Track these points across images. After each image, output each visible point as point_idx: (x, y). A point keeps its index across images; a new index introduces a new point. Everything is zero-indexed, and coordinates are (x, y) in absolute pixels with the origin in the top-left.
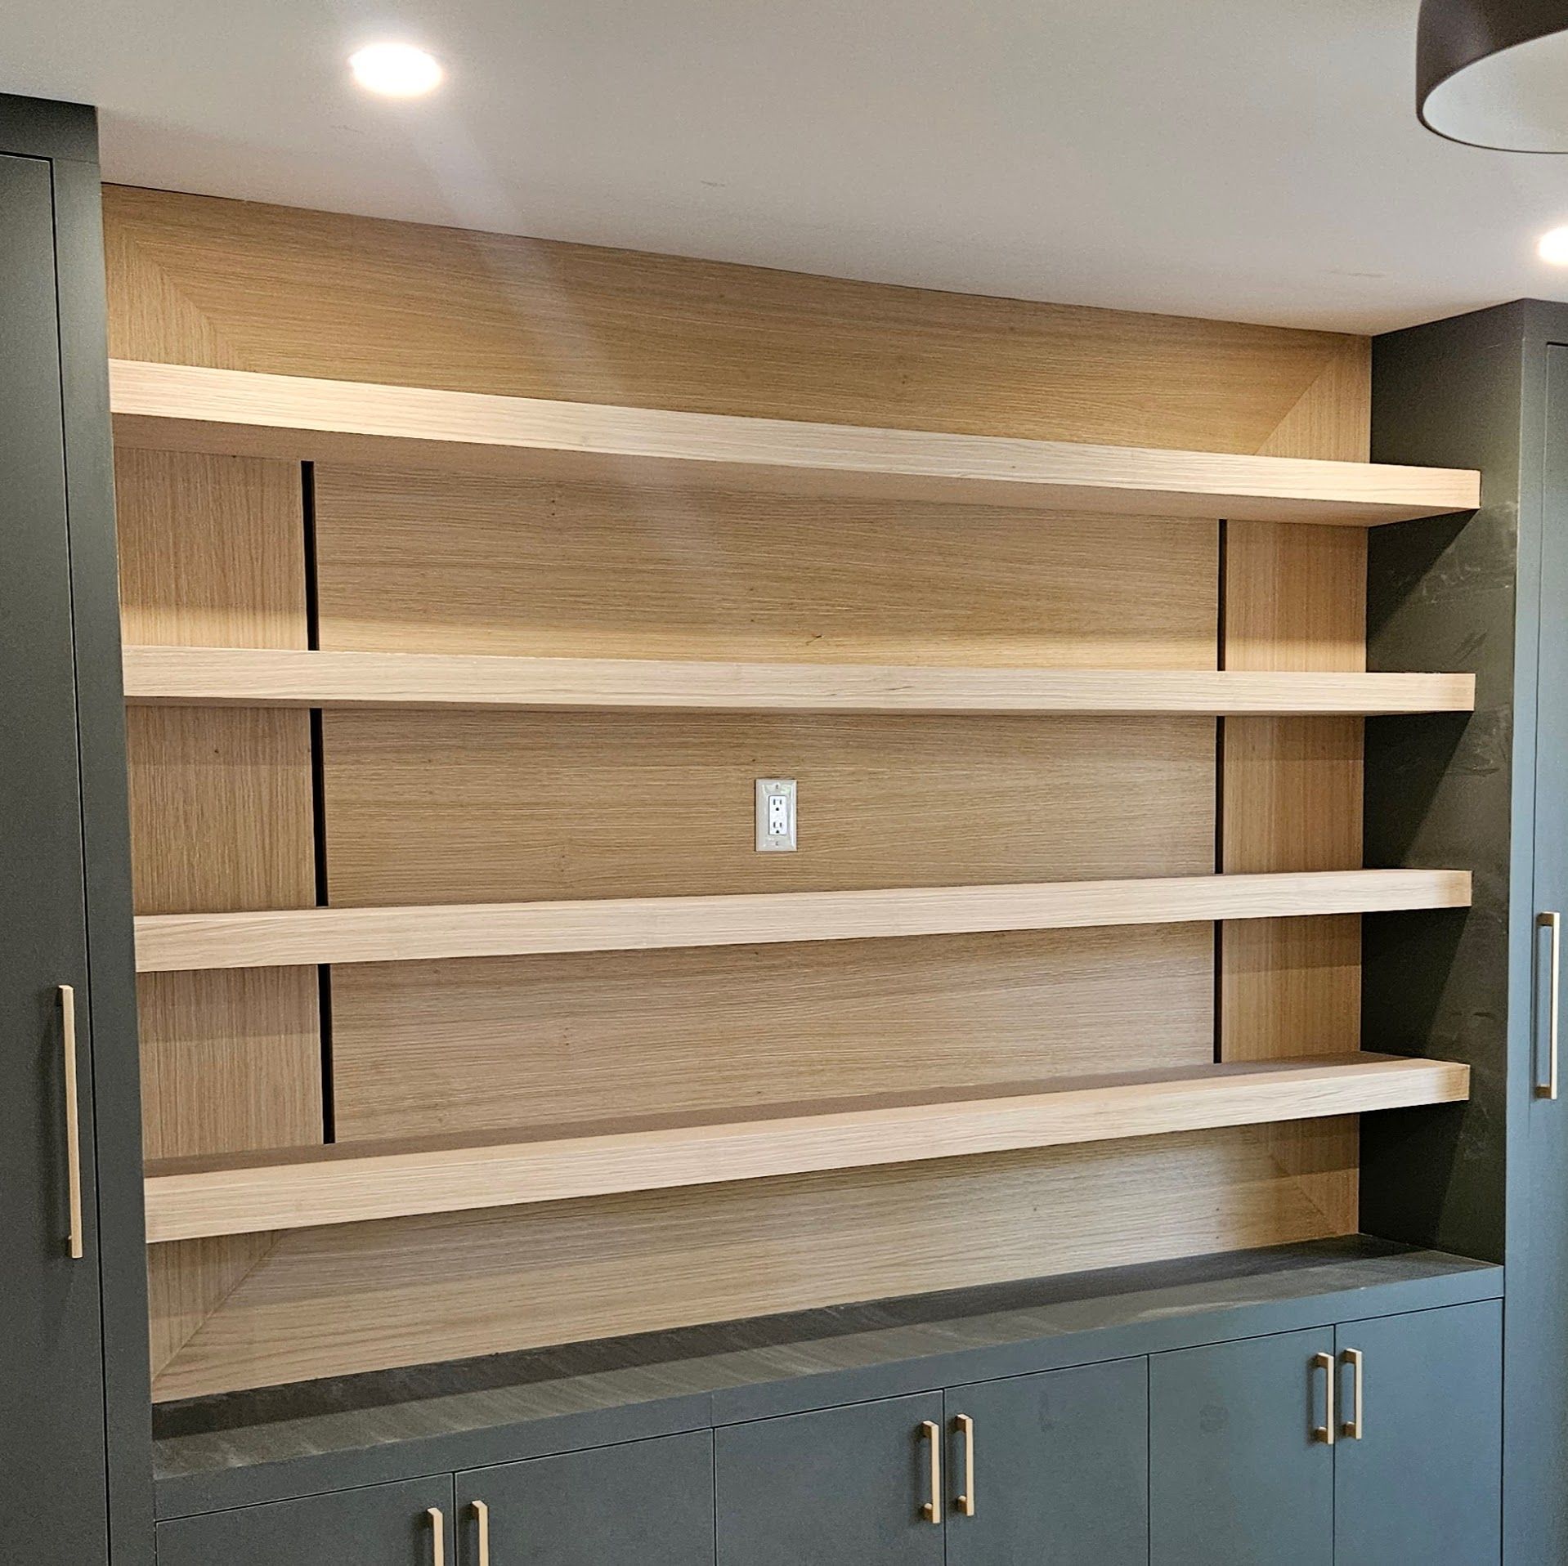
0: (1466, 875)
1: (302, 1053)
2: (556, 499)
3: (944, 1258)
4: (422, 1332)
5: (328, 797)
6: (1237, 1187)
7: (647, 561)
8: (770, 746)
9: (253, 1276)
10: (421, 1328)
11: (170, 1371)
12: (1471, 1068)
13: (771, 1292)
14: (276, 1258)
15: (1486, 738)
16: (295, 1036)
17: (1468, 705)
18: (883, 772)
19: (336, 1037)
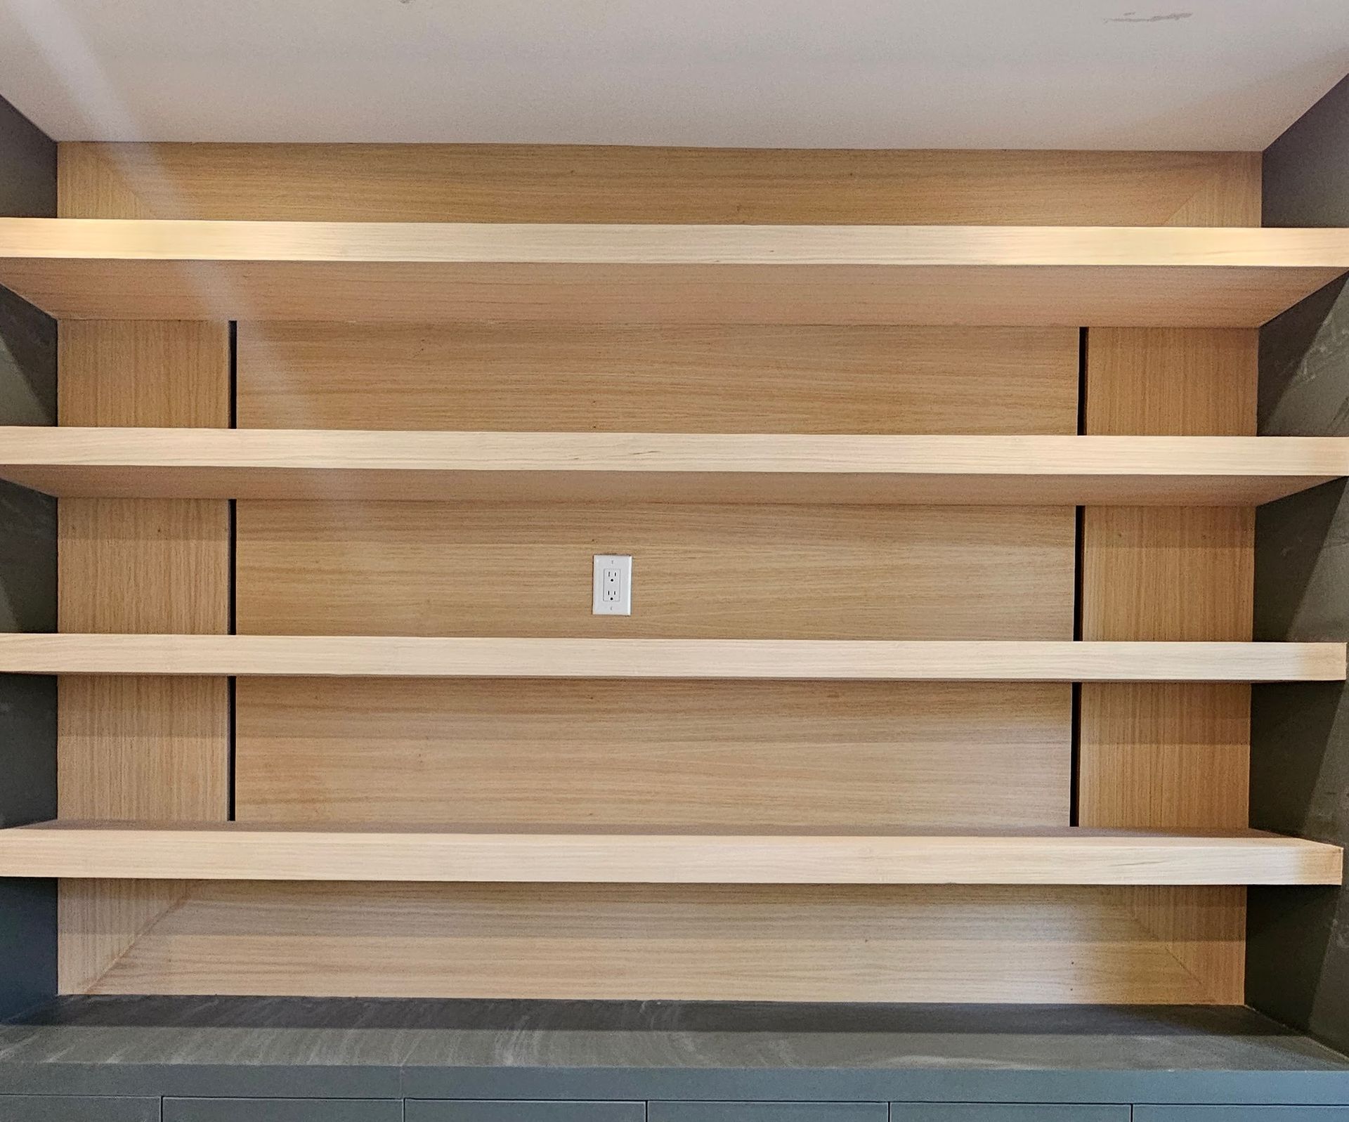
0: (1340, 647)
1: (213, 752)
6: (1095, 944)
9: (173, 912)
11: (113, 973)
12: (1344, 852)
14: (189, 901)
16: (208, 740)
17: (1340, 469)
19: (239, 742)
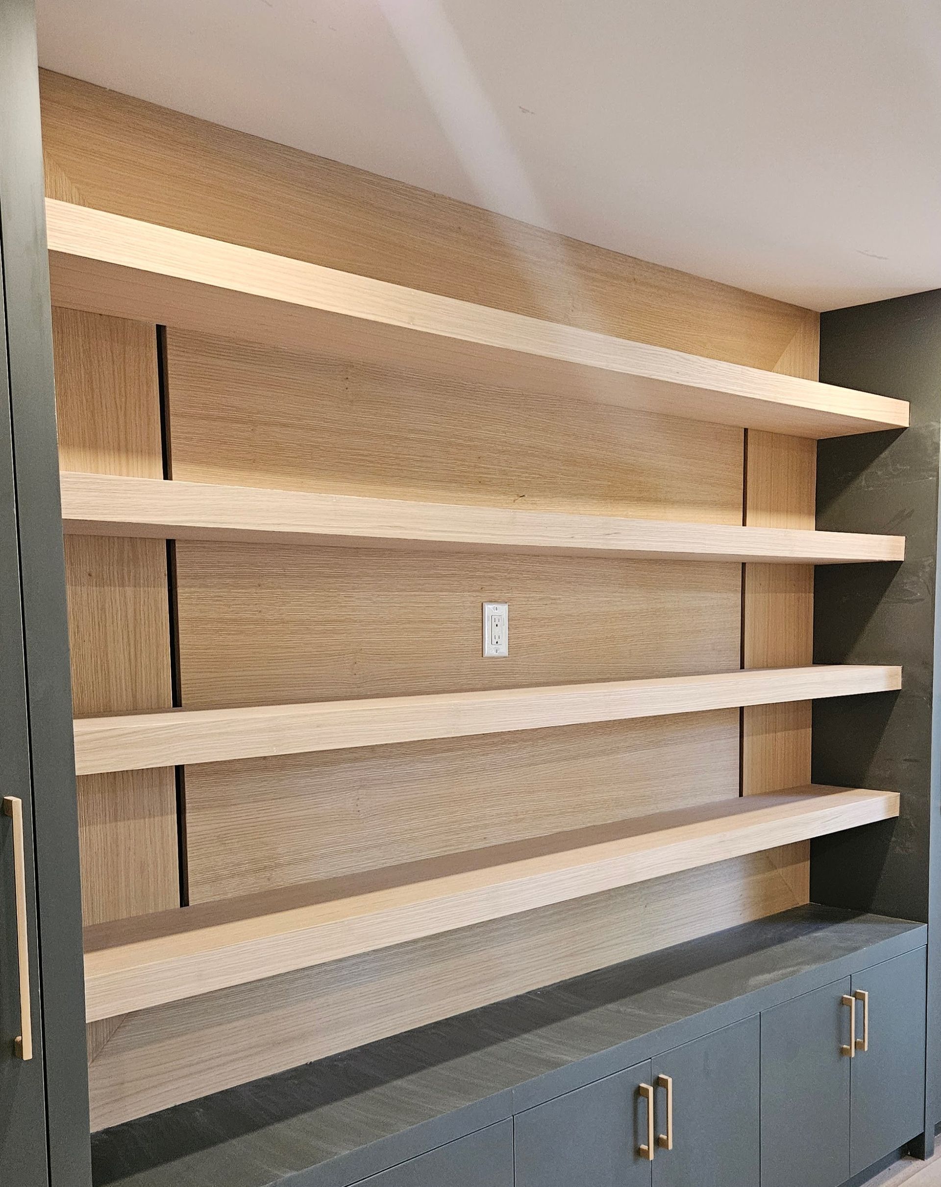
0: (899, 669)
1: (162, 833)
2: (349, 377)
3: (596, 947)
4: (256, 1054)
5: (181, 614)
6: (752, 878)
7: (411, 431)
8: (491, 577)
9: (125, 1026)
10: (256, 1050)
12: (901, 795)
13: (492, 987)
15: (915, 579)
16: (156, 819)
17: (901, 557)
18: (559, 598)
19: (189, 817)
